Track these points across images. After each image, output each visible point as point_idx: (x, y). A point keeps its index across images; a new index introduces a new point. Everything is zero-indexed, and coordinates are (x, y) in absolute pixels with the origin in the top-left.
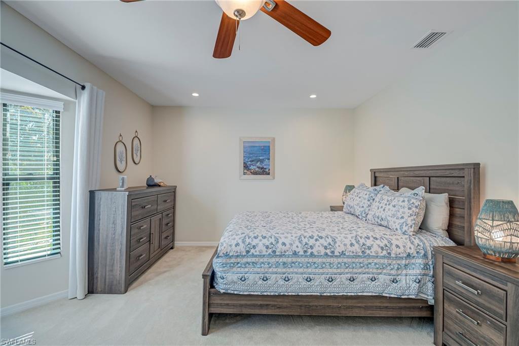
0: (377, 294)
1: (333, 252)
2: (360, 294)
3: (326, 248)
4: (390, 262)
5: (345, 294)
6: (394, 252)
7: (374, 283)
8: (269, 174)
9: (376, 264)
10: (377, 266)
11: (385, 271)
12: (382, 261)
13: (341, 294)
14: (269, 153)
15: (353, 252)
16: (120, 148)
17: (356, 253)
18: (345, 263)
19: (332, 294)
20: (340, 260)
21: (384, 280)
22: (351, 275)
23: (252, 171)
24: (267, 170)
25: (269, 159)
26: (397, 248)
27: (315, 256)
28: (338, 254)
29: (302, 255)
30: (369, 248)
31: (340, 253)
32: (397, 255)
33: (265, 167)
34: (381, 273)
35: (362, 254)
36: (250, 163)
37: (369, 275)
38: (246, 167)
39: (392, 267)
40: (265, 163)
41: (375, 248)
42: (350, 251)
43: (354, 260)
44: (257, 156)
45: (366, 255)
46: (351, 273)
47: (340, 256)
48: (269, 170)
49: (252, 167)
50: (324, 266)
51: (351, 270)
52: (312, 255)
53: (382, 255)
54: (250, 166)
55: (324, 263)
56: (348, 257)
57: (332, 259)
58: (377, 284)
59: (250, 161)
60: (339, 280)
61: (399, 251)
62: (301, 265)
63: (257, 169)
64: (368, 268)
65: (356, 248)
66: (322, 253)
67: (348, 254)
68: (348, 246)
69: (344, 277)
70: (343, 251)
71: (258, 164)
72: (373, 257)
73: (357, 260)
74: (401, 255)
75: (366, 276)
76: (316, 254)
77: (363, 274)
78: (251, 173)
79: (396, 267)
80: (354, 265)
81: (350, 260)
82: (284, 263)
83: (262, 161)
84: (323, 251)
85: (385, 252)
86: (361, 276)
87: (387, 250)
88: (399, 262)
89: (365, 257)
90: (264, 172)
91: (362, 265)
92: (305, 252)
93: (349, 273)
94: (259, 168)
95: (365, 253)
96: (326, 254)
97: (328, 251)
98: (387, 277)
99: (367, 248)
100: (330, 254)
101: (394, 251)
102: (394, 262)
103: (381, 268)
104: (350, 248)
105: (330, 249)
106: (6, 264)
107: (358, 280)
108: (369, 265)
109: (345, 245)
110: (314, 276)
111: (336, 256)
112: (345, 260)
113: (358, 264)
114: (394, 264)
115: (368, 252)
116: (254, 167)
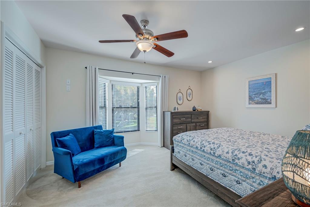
0: (239, 194)
1: (214, 153)
2: (228, 187)
3: (211, 149)
4: (253, 175)
5: (219, 182)
6: (258, 169)
7: (238, 185)
8: (271, 104)
9: (241, 172)
10: (242, 174)
11: (248, 181)
12: (246, 172)
13: (217, 181)
14: (271, 87)
15: (226, 158)
16: (180, 95)
17: (228, 159)
18: (220, 163)
19: (212, 179)
20: (218, 160)
21: (246, 187)
22: (224, 173)
23: (256, 101)
24: (269, 100)
25: (270, 92)
26: (263, 167)
27: (205, 152)
28: (217, 156)
29: (199, 150)
30: (239, 159)
31: (218, 155)
32: (261, 173)
33: (267, 98)
34: (245, 181)
35: (232, 161)
36: (254, 96)
37: (235, 178)
38: (251, 98)
39: (254, 180)
40: (267, 95)
41: (243, 161)
42: (225, 156)
43: (226, 163)
44: (259, 91)
45: (235, 162)
46: (224, 171)
47: (218, 157)
48: (271, 100)
49: (256, 99)
50: (209, 159)
51: (224, 169)
52: (204, 151)
53: (247, 167)
54: (254, 98)
55: (209, 158)
56: (223, 159)
57: (213, 157)
58: (240, 187)
59: (254, 95)
60: (216, 172)
61: (264, 170)
62: (198, 154)
63: (260, 100)
64: (235, 173)
65: (230, 156)
66: (209, 152)
67: (223, 158)
68: (225, 153)
69: (219, 171)
70: (220, 155)
71: (261, 96)
72: (240, 166)
73: (228, 164)
74: (266, 175)
75: (233, 177)
76: (205, 151)
77: (232, 175)
78: (255, 103)
79: (258, 182)
80: (226, 167)
81: (223, 162)
82: (192, 151)
83: (264, 94)
84: (209, 151)
85: (250, 166)
86: (231, 176)
87: (253, 165)
88: (262, 179)
89: (234, 164)
90: (267, 102)
91: (231, 168)
92: (201, 148)
93: (222, 170)
94: (262, 99)
95: (234, 161)
96: (211, 153)
97: (212, 152)
98: (249, 186)
99: (237, 158)
100: (212, 154)
101: (260, 168)
102: (258, 177)
103: (245, 176)
104: (225, 155)
105: (213, 151)
106: (146, 131)
107: (228, 178)
108: (237, 171)
109: (223, 151)
110: (203, 163)
111: (216, 156)
112: (221, 161)
113: (228, 167)
114: (257, 179)
115: (237, 161)
116: (258, 99)
